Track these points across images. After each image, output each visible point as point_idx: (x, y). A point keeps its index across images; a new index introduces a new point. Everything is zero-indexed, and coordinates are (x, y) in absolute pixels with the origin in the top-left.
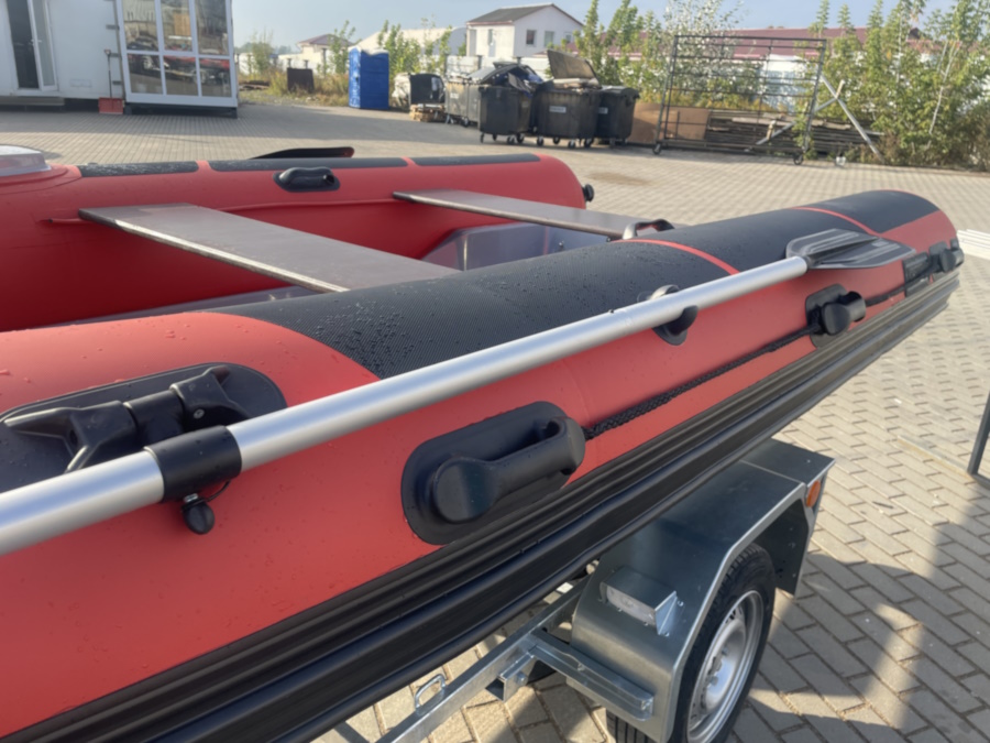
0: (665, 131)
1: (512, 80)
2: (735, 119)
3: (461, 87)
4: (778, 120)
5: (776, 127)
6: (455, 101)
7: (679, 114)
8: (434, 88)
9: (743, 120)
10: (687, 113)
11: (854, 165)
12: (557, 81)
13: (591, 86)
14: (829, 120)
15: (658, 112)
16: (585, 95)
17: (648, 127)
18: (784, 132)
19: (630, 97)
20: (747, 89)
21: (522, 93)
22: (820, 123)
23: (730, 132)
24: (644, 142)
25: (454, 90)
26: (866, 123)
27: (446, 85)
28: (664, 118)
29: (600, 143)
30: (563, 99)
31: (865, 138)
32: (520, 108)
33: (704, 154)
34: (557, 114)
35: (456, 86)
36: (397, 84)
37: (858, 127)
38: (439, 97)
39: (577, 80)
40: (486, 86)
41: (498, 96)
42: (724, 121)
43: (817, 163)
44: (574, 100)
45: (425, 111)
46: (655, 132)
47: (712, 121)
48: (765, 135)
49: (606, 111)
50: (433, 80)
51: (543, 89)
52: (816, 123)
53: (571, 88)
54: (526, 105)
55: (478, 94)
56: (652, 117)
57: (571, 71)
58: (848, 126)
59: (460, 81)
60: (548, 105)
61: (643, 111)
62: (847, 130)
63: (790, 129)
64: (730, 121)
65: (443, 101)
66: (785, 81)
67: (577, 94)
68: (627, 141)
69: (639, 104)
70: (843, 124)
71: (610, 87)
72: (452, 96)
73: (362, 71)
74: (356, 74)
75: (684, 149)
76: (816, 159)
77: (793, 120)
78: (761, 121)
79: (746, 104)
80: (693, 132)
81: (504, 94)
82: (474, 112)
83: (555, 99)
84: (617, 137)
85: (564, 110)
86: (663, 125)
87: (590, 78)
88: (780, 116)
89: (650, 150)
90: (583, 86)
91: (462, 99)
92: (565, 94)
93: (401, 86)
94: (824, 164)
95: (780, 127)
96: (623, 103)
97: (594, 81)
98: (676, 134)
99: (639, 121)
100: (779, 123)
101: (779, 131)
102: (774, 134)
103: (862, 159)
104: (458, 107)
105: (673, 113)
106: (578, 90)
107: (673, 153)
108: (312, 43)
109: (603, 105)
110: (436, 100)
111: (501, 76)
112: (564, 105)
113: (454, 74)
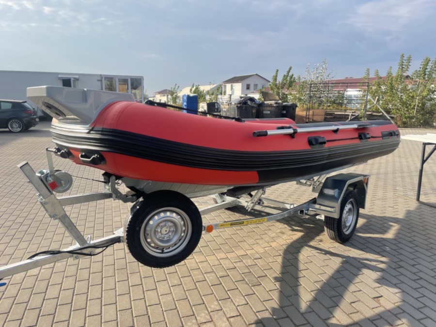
0: (309, 118)
1: (249, 102)
2: (336, 113)
3: (227, 106)
4: (353, 113)
5: (352, 115)
7: (313, 112)
8: (216, 107)
9: (339, 113)
10: (316, 111)
12: (266, 102)
13: (279, 103)
14: (374, 112)
15: (306, 112)
16: (277, 107)
18: (356, 117)
19: (294, 107)
20: (340, 102)
21: (253, 107)
22: (370, 113)
23: (334, 118)
25: (224, 108)
26: (388, 112)
27: (222, 106)
28: (308, 114)
30: (268, 108)
31: (389, 118)
32: (252, 113)
34: (266, 114)
35: (225, 106)
36: (200, 106)
37: (385, 114)
38: (218, 110)
39: (274, 101)
40: (239, 105)
41: (244, 108)
42: (331, 114)
44: (273, 108)
46: (305, 119)
47: (327, 114)
48: (348, 119)
49: (285, 112)
50: (216, 104)
51: (261, 105)
52: (368, 113)
53: (271, 104)
54: (254, 111)
55: (236, 108)
56: (304, 114)
57: (271, 98)
58: (381, 114)
59: (227, 104)
60: (263, 111)
61: (299, 112)
63: (358, 115)
64: (334, 114)
65: (220, 112)
66: (354, 98)
67: (274, 106)
69: (297, 109)
70: (379, 113)
71: (286, 103)
72: (224, 110)
73: (188, 102)
74: (185, 104)
77: (359, 112)
78: (346, 113)
79: (340, 107)
80: (319, 118)
81: (246, 107)
82: (235, 113)
83: (265, 108)
85: (269, 112)
86: (308, 116)
87: (278, 100)
88: (353, 111)
90: (276, 103)
91: (228, 111)
93: (203, 107)
96: (291, 109)
97: (280, 101)
98: (313, 119)
99: (298, 115)
100: (353, 114)
101: (354, 117)
102: (352, 117)
104: (226, 114)
105: (311, 112)
106: (274, 105)
108: (160, 93)
109: (284, 110)
110: (217, 112)
111: (245, 101)
112: (269, 110)
113: (225, 102)
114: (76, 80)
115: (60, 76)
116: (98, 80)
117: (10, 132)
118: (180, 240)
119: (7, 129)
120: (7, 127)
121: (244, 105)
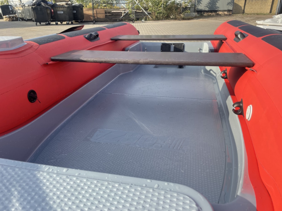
1: (43, 4)
2: (112, 11)
3: (22, 8)
4: (124, 11)
6: (20, 13)
7: (96, 11)
8: (11, 9)
9: (115, 11)
10: (99, 11)
12: (57, 3)
13: (69, 4)
14: (137, 9)
16: (68, 7)
17: (89, 16)
18: (126, 14)
22: (135, 11)
23: (112, 15)
24: (88, 20)
25: (19, 9)
27: (16, 8)
29: (75, 22)
30: (61, 9)
32: (47, 13)
33: (107, 22)
34: (60, 14)
37: (144, 11)
39: (64, 2)
40: (34, 7)
42: (109, 12)
44: (65, 9)
45: (10, 17)
47: (106, 13)
48: (122, 15)
49: (75, 12)
53: (63, 5)
54: (49, 12)
55: (31, 10)
56: (90, 12)
58: (142, 11)
59: (21, 6)
60: (57, 11)
61: (87, 11)
63: (128, 13)
65: (15, 13)
67: (66, 7)
68: (83, 20)
69: (84, 9)
72: (18, 11)
76: (136, 21)
77: (128, 10)
78: (119, 11)
80: (102, 16)
81: (41, 8)
82: (30, 15)
83: (59, 9)
84: (81, 20)
85: (62, 12)
87: (68, 2)
88: (124, 9)
89: (92, 23)
90: (67, 4)
91: (23, 12)
92: (61, 7)
94: (139, 22)
95: (125, 13)
96: (80, 9)
98: (97, 17)
99: (85, 14)
103: (148, 19)
109: (74, 10)
110: (12, 14)
111: (39, 3)
113: (18, 4)
121: (39, 7)
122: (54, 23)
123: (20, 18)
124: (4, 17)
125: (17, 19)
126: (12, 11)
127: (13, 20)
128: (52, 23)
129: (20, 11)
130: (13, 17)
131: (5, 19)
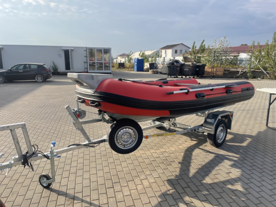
0: (213, 73)
1: (175, 64)
2: (231, 70)
3: (162, 66)
4: (242, 70)
5: (241, 71)
6: (160, 69)
7: (216, 69)
8: (155, 66)
9: (233, 70)
10: (218, 69)
11: (263, 80)
12: (186, 63)
13: (194, 64)
14: (256, 69)
15: (211, 69)
16: (193, 66)
17: (209, 73)
19: (204, 66)
20: (234, 62)
21: (177, 66)
22: (253, 70)
23: (230, 73)
24: (208, 76)
25: (160, 66)
26: (265, 69)
27: (158, 65)
28: (213, 70)
29: (197, 77)
30: (187, 67)
31: (266, 73)
32: (177, 70)
34: (186, 71)
35: (160, 65)
36: (145, 65)
37: (263, 71)
38: (156, 68)
39: (191, 63)
40: (169, 65)
41: (172, 67)
42: (228, 70)
43: (253, 80)
44: (190, 67)
45: (153, 71)
46: (210, 73)
47: (225, 70)
48: (239, 73)
49: (198, 69)
50: (155, 64)
51: (183, 65)
52: (252, 70)
53: (189, 65)
54: (178, 69)
55: (167, 67)
56: (210, 70)
57: (189, 61)
58: (261, 70)
59: (162, 64)
60: (184, 69)
61: (207, 69)
62: (261, 71)
63: (246, 71)
64: (230, 70)
65: (157, 69)
66: (244, 60)
67: (191, 66)
68: (203, 76)
69: (206, 67)
70: (260, 70)
71: (199, 64)
72: (159, 67)
73: (138, 63)
74: (136, 64)
75: (218, 77)
76: (253, 78)
77: (246, 69)
78: (237, 70)
79: (234, 66)
80: (220, 73)
81: (173, 67)
82: (166, 71)
83: (186, 67)
84: (201, 75)
85: (188, 70)
86: (212, 72)
87: (194, 62)
88: (243, 69)
89: (209, 78)
90: (192, 64)
91: (162, 68)
93: (147, 65)
94: (255, 80)
95: (243, 71)
96: (202, 67)
97: (195, 63)
98: (216, 74)
99: (206, 71)
101: (243, 72)
102: (242, 73)
103: (265, 78)
104: (161, 70)
105: (215, 69)
107: (215, 78)
108: (120, 56)
109: (197, 68)
110: (155, 69)
111: (173, 63)
112: (188, 68)
113: (160, 63)
114: (72, 50)
115: (63, 48)
116: (85, 51)
117: (36, 82)
118: (133, 142)
119: (35, 80)
120: (35, 79)
121: (172, 65)
122: (180, 77)
123: (160, 72)
124: (150, 70)
125: (157, 73)
126: (156, 67)
127: (155, 73)
128: (179, 77)
129: (161, 68)
130: (155, 71)
131: (150, 72)
